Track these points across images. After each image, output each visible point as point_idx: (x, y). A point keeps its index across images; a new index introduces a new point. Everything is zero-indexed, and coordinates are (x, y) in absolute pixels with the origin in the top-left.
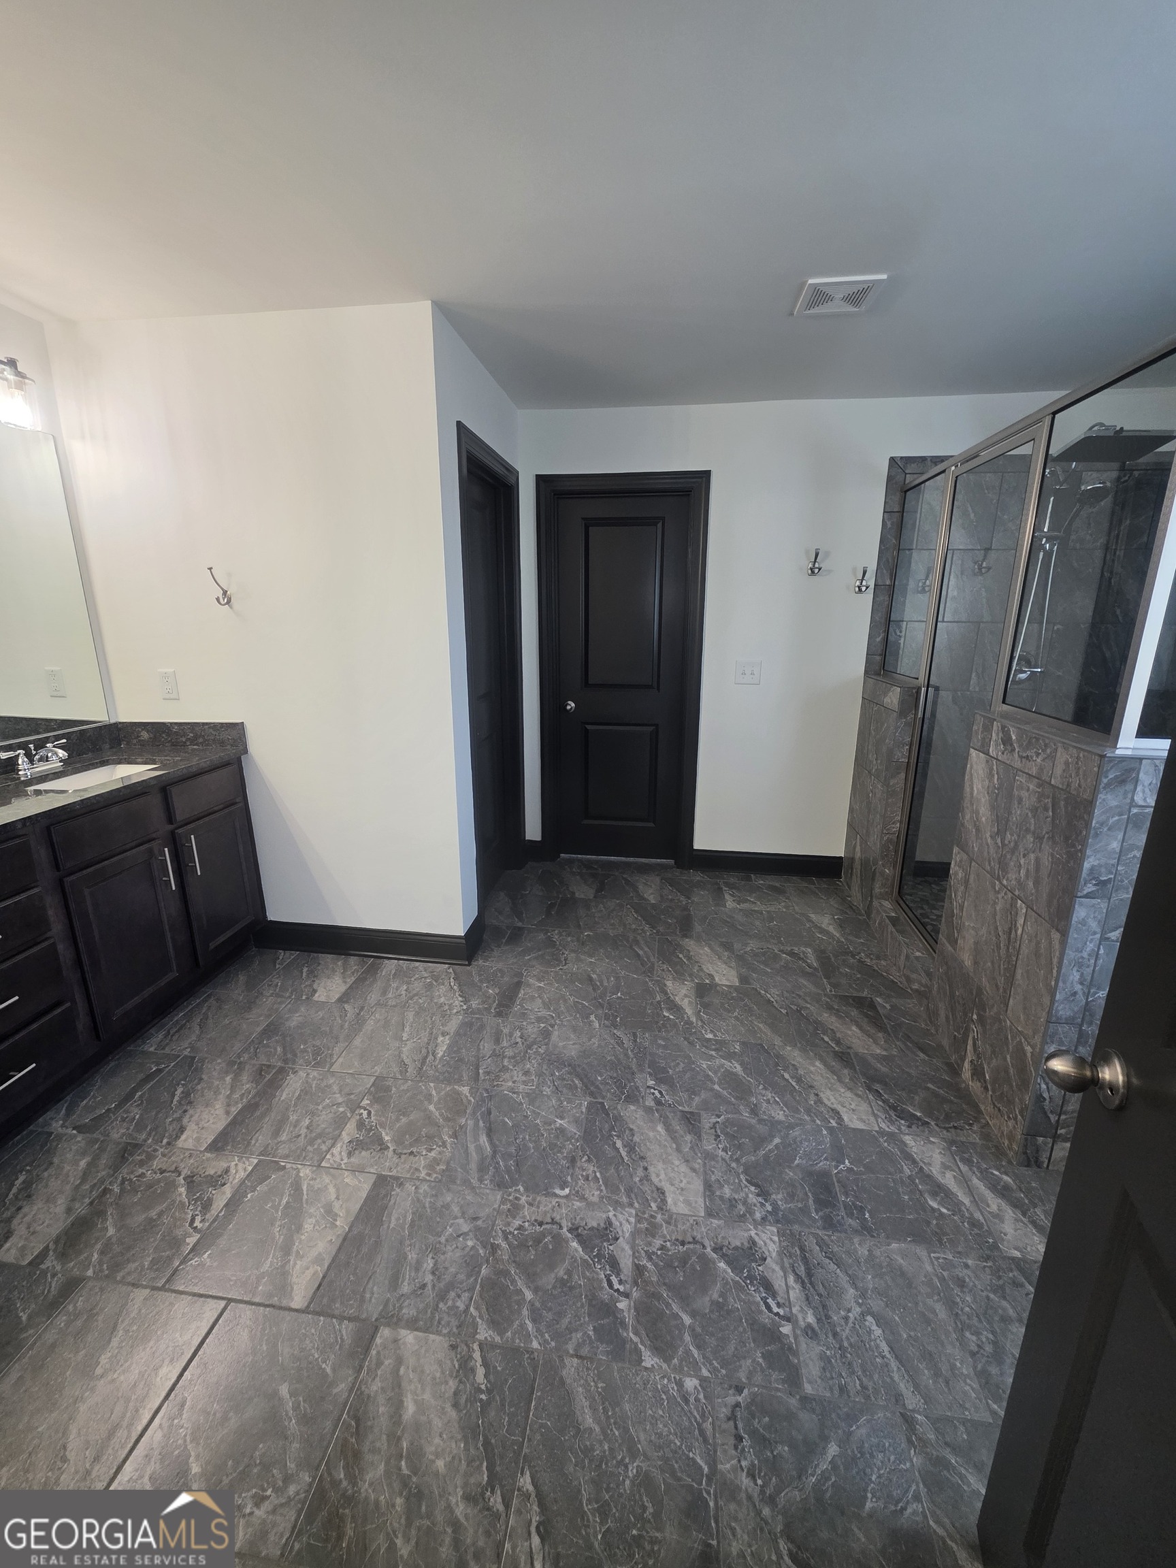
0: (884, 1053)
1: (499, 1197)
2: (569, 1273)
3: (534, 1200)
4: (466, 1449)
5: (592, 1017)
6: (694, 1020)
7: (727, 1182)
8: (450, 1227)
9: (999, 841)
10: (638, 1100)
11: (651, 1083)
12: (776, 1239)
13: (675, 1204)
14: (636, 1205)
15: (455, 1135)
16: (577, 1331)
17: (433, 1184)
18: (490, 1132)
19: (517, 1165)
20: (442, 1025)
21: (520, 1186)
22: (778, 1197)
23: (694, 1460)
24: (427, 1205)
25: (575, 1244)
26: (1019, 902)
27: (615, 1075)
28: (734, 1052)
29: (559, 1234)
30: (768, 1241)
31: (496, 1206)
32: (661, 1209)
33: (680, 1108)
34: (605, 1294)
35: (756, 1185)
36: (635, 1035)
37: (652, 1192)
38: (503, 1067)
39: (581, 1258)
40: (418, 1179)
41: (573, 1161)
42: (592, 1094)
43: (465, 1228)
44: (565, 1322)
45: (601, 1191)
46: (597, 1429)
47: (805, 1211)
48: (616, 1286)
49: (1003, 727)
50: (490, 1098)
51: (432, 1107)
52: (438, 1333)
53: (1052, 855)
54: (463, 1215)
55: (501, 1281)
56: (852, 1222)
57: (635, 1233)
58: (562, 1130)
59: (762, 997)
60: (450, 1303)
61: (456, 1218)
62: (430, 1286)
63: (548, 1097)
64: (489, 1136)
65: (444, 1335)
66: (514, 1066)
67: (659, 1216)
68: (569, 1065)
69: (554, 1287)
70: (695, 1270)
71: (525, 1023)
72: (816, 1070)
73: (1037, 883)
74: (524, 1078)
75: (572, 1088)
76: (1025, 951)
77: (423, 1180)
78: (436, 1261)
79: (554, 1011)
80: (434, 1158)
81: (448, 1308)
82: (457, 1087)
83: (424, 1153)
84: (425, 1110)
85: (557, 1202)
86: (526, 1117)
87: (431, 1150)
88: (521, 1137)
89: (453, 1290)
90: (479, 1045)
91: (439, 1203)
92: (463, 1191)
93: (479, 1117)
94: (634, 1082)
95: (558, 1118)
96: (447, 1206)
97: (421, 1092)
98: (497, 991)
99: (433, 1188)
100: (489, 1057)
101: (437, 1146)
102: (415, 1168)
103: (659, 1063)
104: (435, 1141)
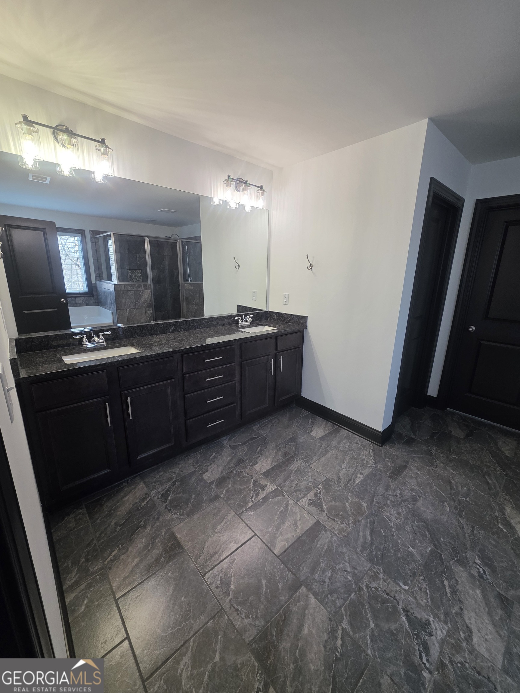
1: (369, 566)
2: (397, 631)
3: (387, 580)
4: (325, 671)
5: (446, 504)
8: (342, 564)
10: (466, 566)
11: (478, 562)
13: (479, 645)
14: (450, 625)
15: (355, 523)
16: (394, 665)
17: (339, 539)
18: (372, 532)
19: (382, 556)
20: (361, 469)
21: (381, 568)
24: (334, 547)
25: (404, 619)
27: (453, 543)
29: (397, 607)
31: (366, 569)
32: (466, 639)
33: (497, 589)
34: (416, 659)
36: (473, 528)
37: (463, 626)
38: (387, 504)
39: (406, 629)
40: (333, 532)
41: (414, 574)
42: (435, 545)
43: (349, 569)
44: (389, 655)
45: (428, 602)
48: (425, 661)
50: (376, 515)
51: (347, 504)
52: (326, 608)
54: (349, 563)
55: (360, 607)
57: (445, 641)
58: (411, 554)
60: (333, 598)
61: (346, 562)
62: (327, 584)
63: (408, 532)
64: (371, 533)
65: (328, 611)
66: (393, 507)
67: (464, 643)
68: (425, 522)
69: (387, 632)
71: (404, 488)
74: (396, 515)
75: (424, 535)
77: (336, 535)
78: (332, 575)
79: (423, 489)
80: (343, 528)
81: (332, 600)
82: (361, 501)
83: (339, 523)
84: (344, 504)
85: (399, 589)
86: (393, 535)
87: (342, 523)
88: (388, 544)
89: (336, 594)
90: (377, 487)
91: (340, 550)
92: (352, 551)
93: (368, 522)
94: (466, 554)
95: (411, 546)
96: (343, 553)
97: (344, 495)
98: (393, 465)
99: (339, 541)
100: (380, 496)
101: (345, 523)
102: (333, 527)
103: (487, 553)
104: (345, 520)
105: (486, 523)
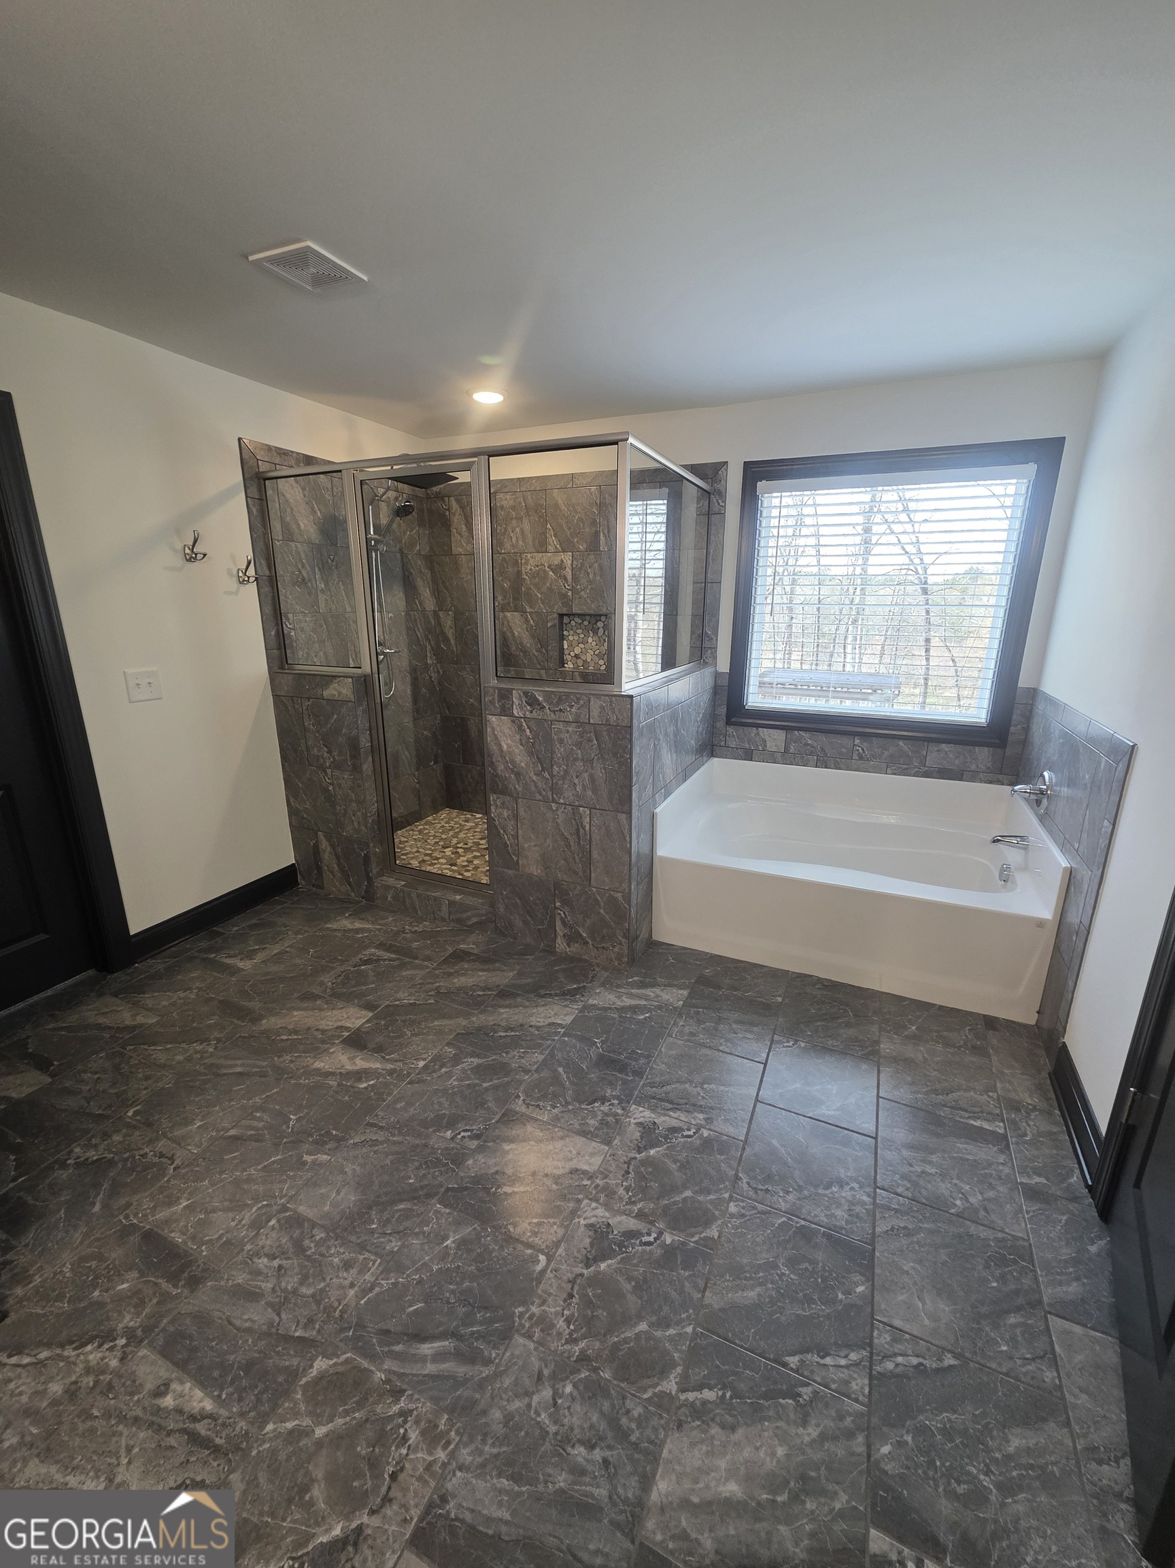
0: (515, 972)
1: (521, 1340)
2: (629, 1279)
3: (540, 1297)
4: (769, 1419)
5: (308, 1158)
6: (392, 1066)
7: (584, 1118)
8: (539, 1415)
9: (546, 775)
10: (464, 1154)
11: (449, 1134)
12: (641, 1109)
13: (590, 1164)
14: (580, 1196)
15: (397, 1394)
16: (683, 1286)
17: (465, 1439)
18: (420, 1337)
19: (486, 1308)
20: (132, 1394)
21: (516, 1311)
22: (609, 1092)
23: (779, 1225)
24: (495, 1451)
25: (603, 1266)
26: (581, 809)
27: (417, 1164)
28: (454, 1055)
29: (589, 1278)
30: (642, 1114)
31: (532, 1346)
32: (590, 1178)
33: (493, 1121)
34: (656, 1250)
35: (594, 1101)
36: (370, 1125)
37: (572, 1178)
38: (313, 1296)
39: (619, 1263)
40: (444, 1465)
41: (508, 1241)
42: (429, 1196)
43: (547, 1393)
44: (674, 1295)
45: (555, 1223)
46: (758, 1289)
47: (625, 1082)
48: (651, 1239)
49: (526, 694)
50: (360, 1325)
51: (320, 1432)
52: (663, 1442)
53: (605, 768)
54: (529, 1394)
55: (623, 1356)
56: (642, 1061)
57: (607, 1206)
58: (462, 1243)
59: (402, 1006)
60: (634, 1426)
61: (529, 1406)
62: (608, 1453)
63: (403, 1246)
64: (425, 1339)
65: (666, 1436)
66: (324, 1279)
67: (598, 1181)
68: (370, 1208)
69: (641, 1298)
70: (650, 1173)
71: (248, 1247)
72: (506, 1015)
73: (595, 791)
74: (353, 1272)
75: (407, 1214)
76: (596, 837)
77: (452, 1455)
78: (579, 1441)
79: (256, 1200)
80: (423, 1433)
81: (638, 1428)
82: (304, 1380)
83: (404, 1451)
84: (319, 1444)
85: (551, 1272)
86: (420, 1282)
87: (405, 1438)
88: (448, 1294)
89: (620, 1420)
90: (238, 1329)
91: (499, 1429)
92: (493, 1390)
93: (386, 1349)
94: (438, 1149)
95: (443, 1243)
96: (508, 1418)
97: (273, 1452)
98: (135, 1274)
99: (471, 1440)
100: (279, 1314)
101: (402, 1426)
102: (424, 1469)
103: (426, 1118)
104: (391, 1429)
105: (356, 1105)
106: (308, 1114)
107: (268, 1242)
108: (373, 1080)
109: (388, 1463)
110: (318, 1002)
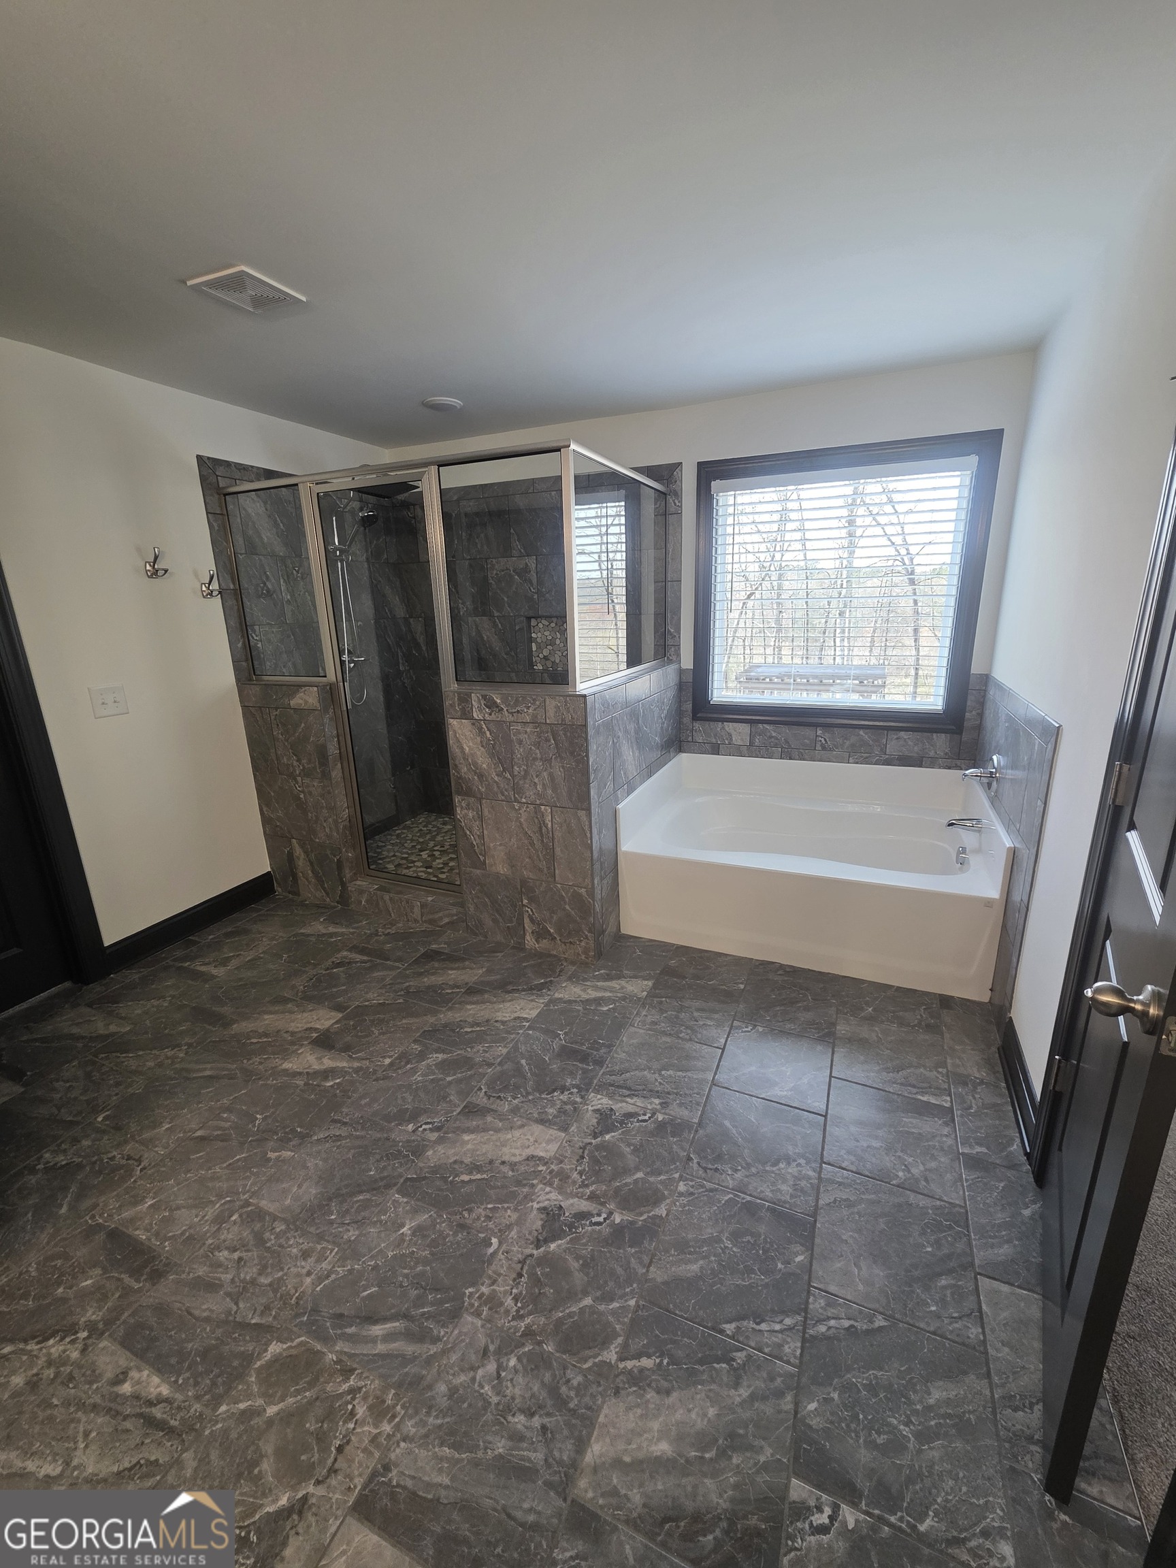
0: (484, 970)
1: (469, 1319)
2: (577, 1258)
3: (490, 1277)
4: (702, 1383)
5: (272, 1155)
6: (359, 1065)
7: (545, 1107)
8: (483, 1387)
9: (508, 775)
10: (424, 1145)
11: (410, 1127)
12: (599, 1097)
13: (547, 1151)
14: (535, 1182)
15: (347, 1372)
16: (629, 1262)
17: (410, 1411)
18: (372, 1319)
19: (437, 1290)
20: (92, 1383)
21: (467, 1291)
22: (569, 1081)
23: (726, 1201)
24: (439, 1421)
25: (553, 1246)
26: (543, 807)
27: (378, 1157)
28: (420, 1051)
29: (539, 1258)
30: (599, 1102)
31: (479, 1323)
32: (546, 1164)
33: (455, 1113)
34: (605, 1230)
35: (554, 1091)
36: (334, 1121)
37: (528, 1165)
38: (270, 1285)
39: (568, 1243)
40: (389, 1437)
41: (462, 1226)
42: (388, 1187)
43: (491, 1367)
44: (619, 1271)
45: (509, 1208)
46: (701, 1262)
47: (585, 1072)
48: (601, 1219)
49: (484, 697)
50: (315, 1310)
51: (271, 1410)
52: (600, 1408)
53: (563, 767)
54: (473, 1369)
55: (566, 1329)
56: (603, 1050)
57: (560, 1190)
58: (418, 1231)
59: (372, 1006)
60: (572, 1394)
61: (473, 1379)
62: (546, 1420)
63: (360, 1235)
64: (376, 1321)
65: (604, 1402)
66: (282, 1269)
67: (553, 1167)
68: (330, 1199)
69: (587, 1274)
70: (605, 1157)
71: (210, 1241)
72: (473, 1011)
73: (554, 790)
74: (311, 1260)
75: (366, 1205)
76: (558, 834)
77: (397, 1427)
78: (519, 1410)
79: (220, 1196)
80: (370, 1408)
81: (577, 1396)
82: (258, 1364)
83: (351, 1426)
84: (270, 1422)
85: (503, 1254)
86: (376, 1267)
87: (352, 1414)
88: (401, 1279)
89: (559, 1388)
90: (196, 1318)
91: (444, 1402)
92: (439, 1366)
93: (339, 1332)
94: (399, 1142)
95: (399, 1230)
96: (453, 1391)
97: (226, 1432)
98: (98, 1271)
99: (416, 1413)
100: (237, 1304)
101: (351, 1403)
102: (370, 1442)
103: (390, 1112)
104: (339, 1406)
105: (322, 1102)
106: (273, 1113)
107: (230, 1236)
108: (339, 1078)
109: (336, 1438)
110: (289, 1006)
